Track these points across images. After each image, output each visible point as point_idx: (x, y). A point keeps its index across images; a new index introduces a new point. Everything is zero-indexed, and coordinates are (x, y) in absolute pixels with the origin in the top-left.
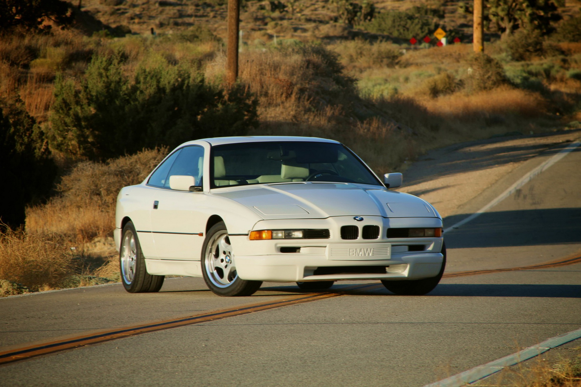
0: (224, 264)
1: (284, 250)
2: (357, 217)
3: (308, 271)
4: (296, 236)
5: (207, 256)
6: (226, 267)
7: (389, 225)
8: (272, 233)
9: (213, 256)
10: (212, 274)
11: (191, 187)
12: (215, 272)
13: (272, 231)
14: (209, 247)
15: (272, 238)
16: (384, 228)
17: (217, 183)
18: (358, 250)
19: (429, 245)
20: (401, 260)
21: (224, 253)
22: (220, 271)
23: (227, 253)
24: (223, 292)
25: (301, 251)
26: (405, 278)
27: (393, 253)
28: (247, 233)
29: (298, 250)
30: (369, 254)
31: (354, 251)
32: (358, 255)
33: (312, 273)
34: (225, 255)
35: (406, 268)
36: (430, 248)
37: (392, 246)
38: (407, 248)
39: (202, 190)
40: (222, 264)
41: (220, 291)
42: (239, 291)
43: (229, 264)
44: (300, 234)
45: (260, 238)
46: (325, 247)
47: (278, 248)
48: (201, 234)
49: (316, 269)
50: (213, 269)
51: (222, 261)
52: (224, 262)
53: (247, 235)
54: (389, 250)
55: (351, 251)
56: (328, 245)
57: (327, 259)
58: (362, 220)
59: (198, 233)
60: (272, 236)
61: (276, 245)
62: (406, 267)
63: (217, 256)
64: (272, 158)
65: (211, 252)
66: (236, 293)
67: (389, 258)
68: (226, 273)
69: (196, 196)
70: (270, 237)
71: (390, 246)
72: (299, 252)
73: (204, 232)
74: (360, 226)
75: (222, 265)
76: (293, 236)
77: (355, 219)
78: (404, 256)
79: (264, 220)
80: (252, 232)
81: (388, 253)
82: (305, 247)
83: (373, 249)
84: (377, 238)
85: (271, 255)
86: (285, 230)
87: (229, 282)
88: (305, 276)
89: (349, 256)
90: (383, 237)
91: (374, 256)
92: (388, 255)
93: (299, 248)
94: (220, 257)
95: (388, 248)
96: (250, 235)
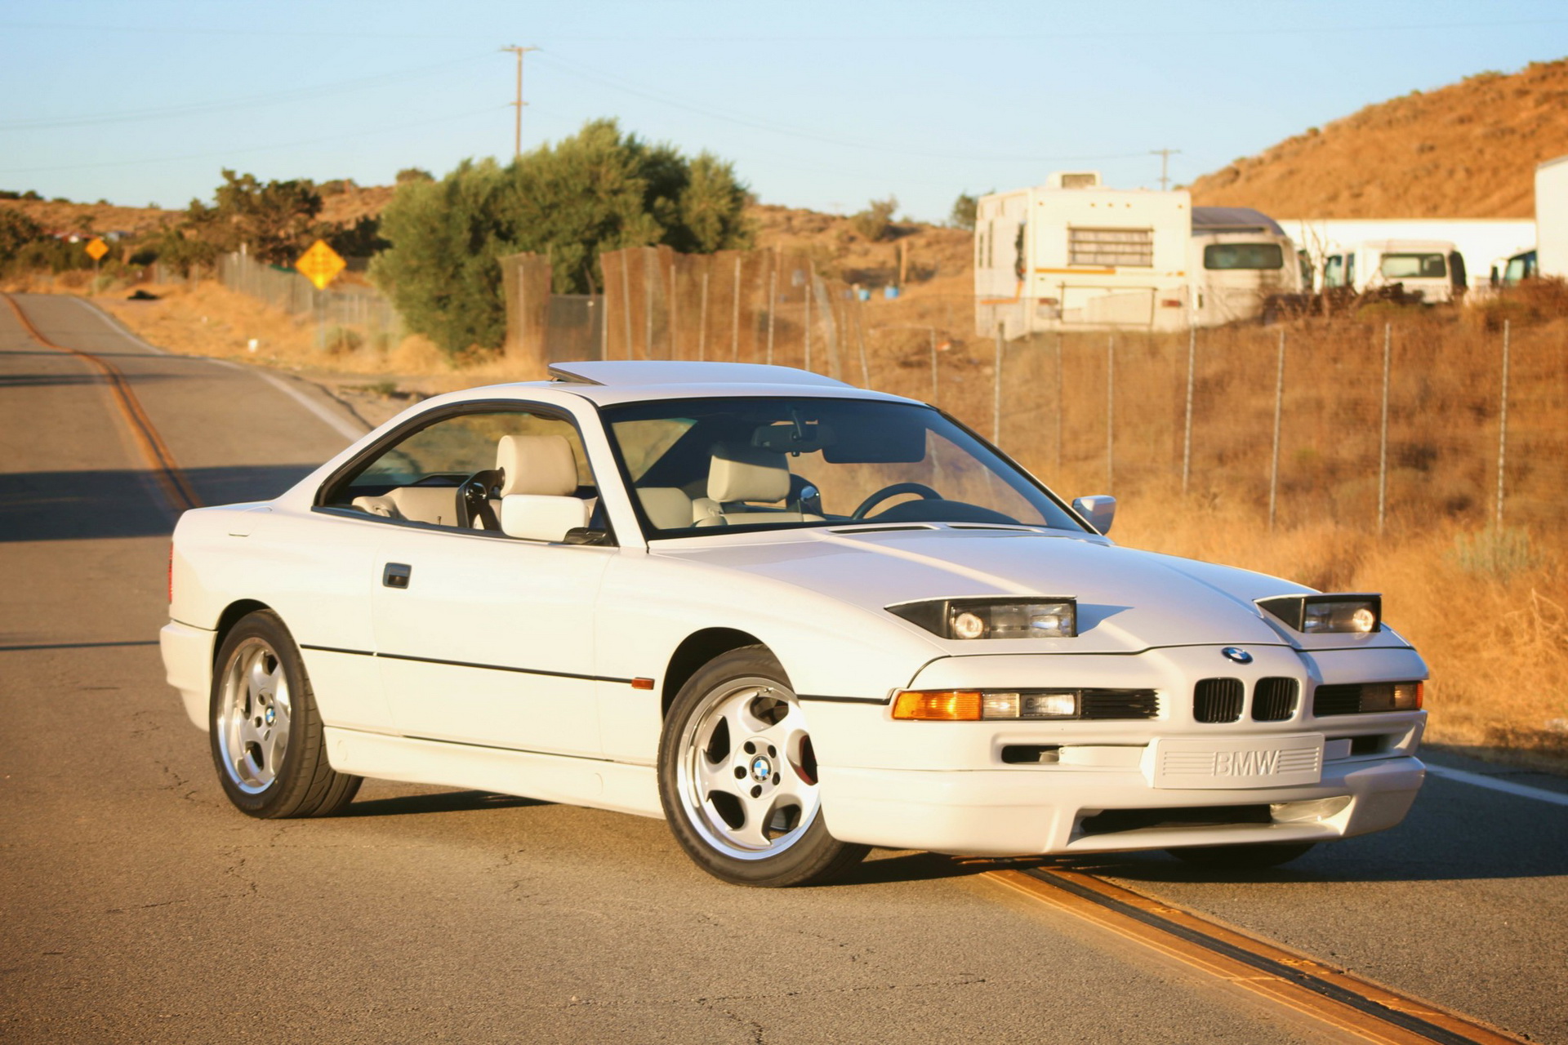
0: (748, 783)
1: (1015, 754)
2: (1232, 650)
3: (1091, 822)
5: (682, 758)
6: (756, 792)
7: (1321, 676)
8: (982, 699)
9: (701, 758)
10: (700, 812)
11: (573, 531)
12: (711, 807)
13: (983, 693)
15: (981, 718)
16: (1308, 683)
18: (1241, 758)
19: (1401, 736)
20: (1341, 783)
21: (750, 748)
22: (730, 808)
23: (762, 751)
24: (751, 873)
25: (1061, 760)
27: (1328, 762)
28: (884, 697)
29: (1051, 754)
30: (1267, 771)
31: (1228, 760)
32: (1239, 773)
34: (752, 757)
35: (1345, 807)
36: (1404, 744)
37: (1328, 739)
38: (1350, 743)
40: (740, 781)
41: (738, 870)
42: (809, 874)
43: (766, 785)
44: (1066, 705)
45: (937, 716)
46: (1146, 745)
47: (995, 748)
48: (647, 684)
49: (1098, 813)
50: (703, 799)
52: (749, 777)
53: (886, 702)
54: (1318, 753)
55: (1220, 759)
56: (1154, 742)
57: (1151, 785)
58: (1247, 658)
59: (632, 677)
60: (981, 709)
61: (992, 738)
62: (1347, 804)
63: (719, 755)
67: (1317, 780)
68: (756, 811)
70: (975, 713)
71: (1323, 741)
72: (1055, 759)
73: (657, 676)
74: (1248, 678)
75: (741, 789)
77: (1227, 653)
78: (1351, 772)
79: (950, 656)
80: (906, 695)
81: (1316, 764)
82: (1078, 746)
83: (1280, 751)
84: (1289, 716)
85: (971, 770)
86: (1023, 692)
87: (768, 843)
88: (1074, 837)
89: (1213, 774)
90: (1304, 715)
91: (1280, 773)
92: (1315, 770)
93: (1055, 748)
94: (733, 761)
95: (1315, 748)
96: (896, 703)
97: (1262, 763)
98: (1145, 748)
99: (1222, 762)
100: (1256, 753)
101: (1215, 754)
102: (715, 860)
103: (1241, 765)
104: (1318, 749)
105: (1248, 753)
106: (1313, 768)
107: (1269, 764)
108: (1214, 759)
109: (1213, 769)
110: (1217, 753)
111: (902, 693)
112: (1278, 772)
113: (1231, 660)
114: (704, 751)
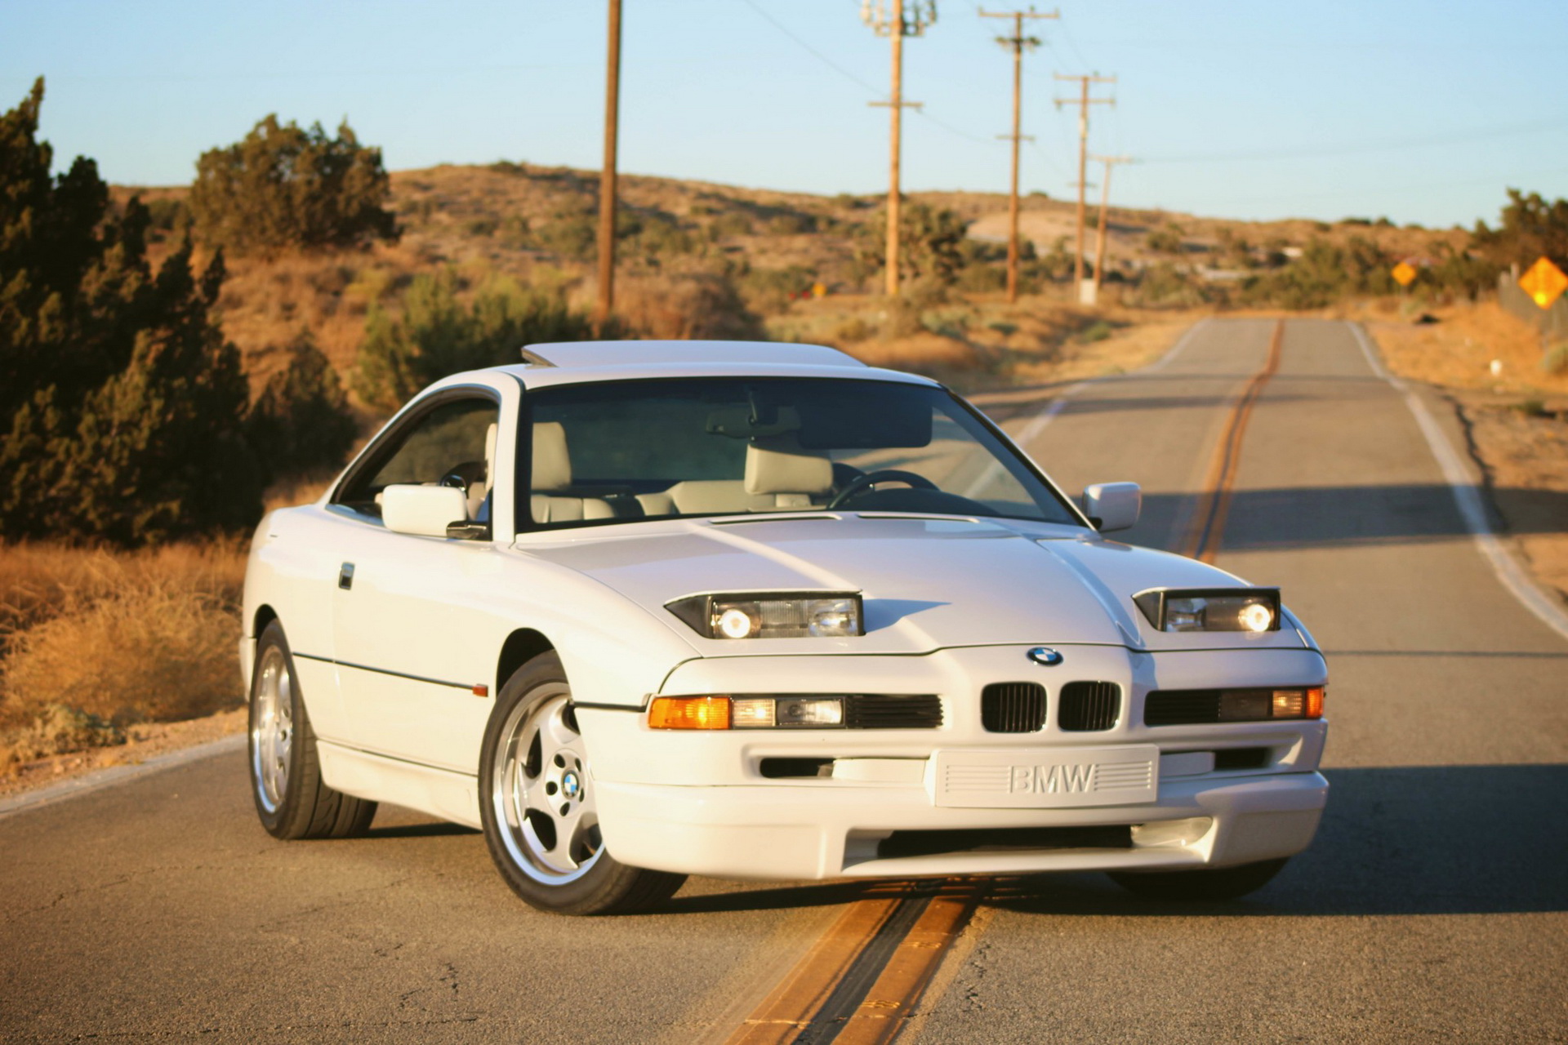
0: (558, 799)
1: (773, 768)
2: (1040, 651)
3: (860, 844)
4: (817, 719)
5: (498, 772)
6: (565, 810)
7: (1154, 680)
8: (731, 707)
9: (520, 771)
10: (517, 833)
11: (452, 524)
12: (527, 827)
13: (732, 699)
14: (506, 739)
15: (731, 726)
16: (1135, 688)
17: (541, 509)
18: (1044, 773)
19: (1286, 750)
20: (1192, 802)
21: (560, 761)
22: (544, 825)
23: (570, 764)
24: (554, 899)
25: (834, 774)
26: (1202, 864)
27: (1164, 780)
28: (639, 703)
29: (823, 768)
30: (1080, 787)
31: (1027, 775)
32: (1043, 790)
33: (873, 852)
34: (561, 771)
35: (1202, 830)
36: (1290, 758)
37: (1164, 753)
38: (1210, 757)
39: (487, 536)
40: (552, 798)
41: (544, 895)
42: (608, 900)
43: (574, 802)
44: (832, 712)
45: (689, 725)
46: (927, 758)
47: (751, 761)
48: (482, 691)
49: (889, 835)
50: (521, 815)
51: (552, 788)
52: (559, 792)
53: (642, 709)
54: (1151, 768)
55: (1017, 774)
56: (935, 754)
57: (932, 803)
58: (1056, 660)
59: (474, 684)
60: (731, 717)
61: (745, 750)
62: (1208, 827)
63: (534, 768)
64: (721, 429)
65: (513, 754)
66: (598, 906)
67: (1154, 798)
68: (566, 831)
69: (469, 553)
70: (725, 723)
71: (1157, 754)
72: (829, 774)
73: (490, 681)
74: (1052, 682)
75: (551, 805)
76: (807, 718)
77: (1031, 656)
78: (1201, 791)
79: (702, 658)
80: (660, 701)
81: (1149, 781)
82: (852, 758)
83: (1097, 766)
84: (1111, 726)
85: (726, 786)
86: (779, 697)
87: (575, 866)
88: (848, 861)
89: (1008, 791)
90: (1131, 724)
91: (1099, 791)
92: (1149, 787)
93: (829, 761)
94: (545, 777)
95: (1147, 762)
96: (651, 711)
97: (1073, 779)
98: (927, 761)
99: (1019, 777)
100: (1064, 768)
101: (1010, 768)
102: (524, 886)
103: (1045, 781)
104: (1150, 763)
105: (1053, 768)
106: (1147, 785)
107: (1083, 779)
108: (1009, 774)
109: (1009, 786)
110: (1013, 768)
111: (656, 699)
112: (1096, 789)
113: (1036, 663)
114: (522, 765)
